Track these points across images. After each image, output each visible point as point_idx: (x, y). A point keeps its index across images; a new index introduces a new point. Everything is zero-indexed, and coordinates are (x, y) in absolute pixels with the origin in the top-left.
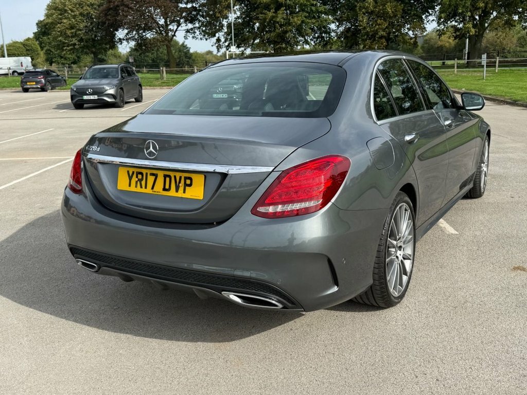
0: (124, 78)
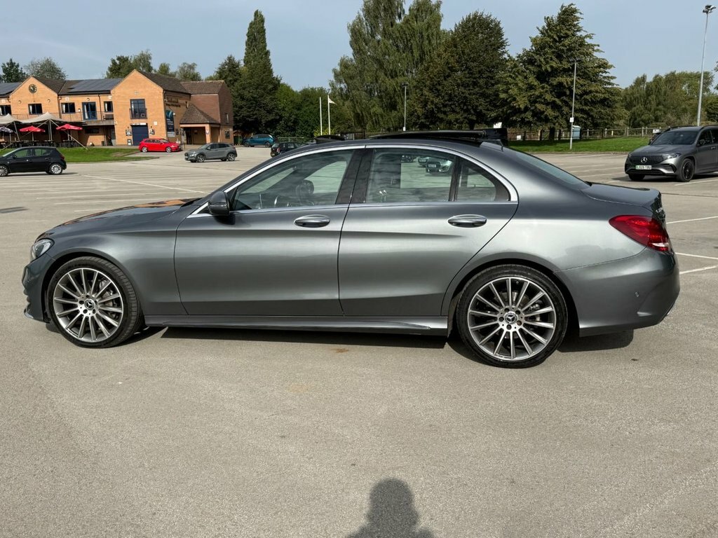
0: (701, 145)
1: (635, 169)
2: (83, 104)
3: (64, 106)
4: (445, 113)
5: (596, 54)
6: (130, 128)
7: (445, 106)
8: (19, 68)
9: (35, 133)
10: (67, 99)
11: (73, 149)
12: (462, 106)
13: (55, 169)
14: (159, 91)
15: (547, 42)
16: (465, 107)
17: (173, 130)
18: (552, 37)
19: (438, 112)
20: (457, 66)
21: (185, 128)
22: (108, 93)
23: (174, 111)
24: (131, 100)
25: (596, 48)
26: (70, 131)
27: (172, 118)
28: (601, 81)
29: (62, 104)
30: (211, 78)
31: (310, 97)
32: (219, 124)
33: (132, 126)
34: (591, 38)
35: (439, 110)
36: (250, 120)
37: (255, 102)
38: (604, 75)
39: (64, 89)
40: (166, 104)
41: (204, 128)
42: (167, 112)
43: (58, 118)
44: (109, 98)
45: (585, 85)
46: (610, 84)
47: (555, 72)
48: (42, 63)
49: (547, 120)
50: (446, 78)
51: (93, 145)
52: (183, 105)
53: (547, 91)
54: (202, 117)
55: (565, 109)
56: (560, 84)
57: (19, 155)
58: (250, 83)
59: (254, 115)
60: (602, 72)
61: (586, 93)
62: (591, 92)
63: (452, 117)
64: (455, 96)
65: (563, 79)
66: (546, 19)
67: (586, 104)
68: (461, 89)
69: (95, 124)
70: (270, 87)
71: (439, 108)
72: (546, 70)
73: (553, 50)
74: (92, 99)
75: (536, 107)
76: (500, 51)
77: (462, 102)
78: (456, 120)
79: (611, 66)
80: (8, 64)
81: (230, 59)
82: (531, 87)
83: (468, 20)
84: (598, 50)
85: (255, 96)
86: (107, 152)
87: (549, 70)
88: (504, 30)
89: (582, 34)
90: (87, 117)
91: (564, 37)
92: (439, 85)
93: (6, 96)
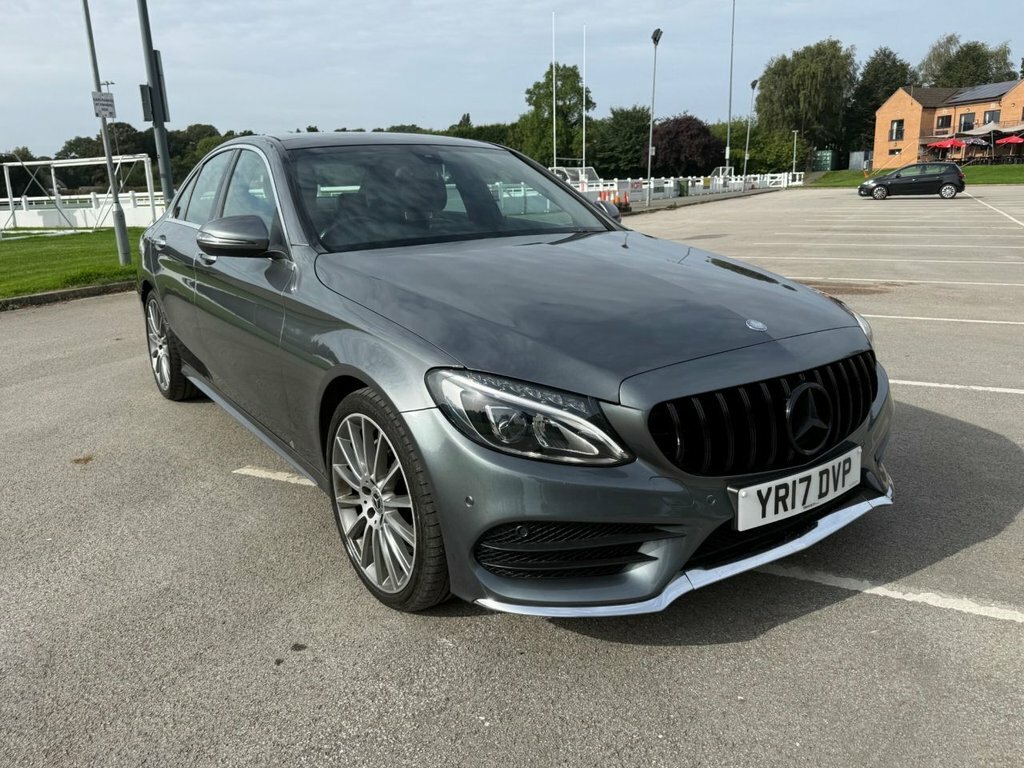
9: (1015, 145)
13: (947, 191)
57: (904, 174)
93: (998, 99)
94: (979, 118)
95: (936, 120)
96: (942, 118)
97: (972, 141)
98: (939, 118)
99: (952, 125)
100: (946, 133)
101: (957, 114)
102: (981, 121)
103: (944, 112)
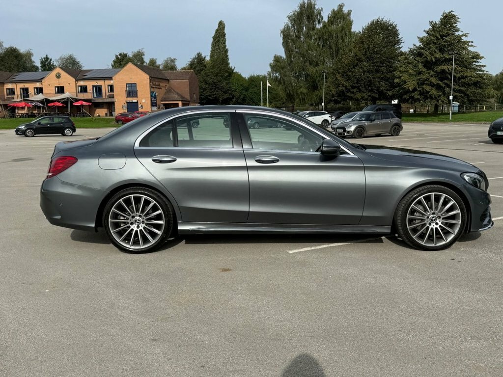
1: (496, 135)
2: (93, 86)
3: (80, 88)
4: (353, 93)
5: (470, 48)
6: (126, 104)
7: (353, 87)
8: (52, 62)
9: (59, 107)
10: (82, 83)
11: (85, 118)
12: (367, 87)
13: (68, 132)
14: (146, 77)
15: (432, 40)
16: (370, 88)
17: (156, 106)
18: (436, 36)
19: (348, 93)
20: (364, 58)
21: (164, 104)
22: (111, 78)
23: (157, 92)
24: (127, 84)
25: (470, 44)
26: (82, 106)
27: (155, 97)
28: (474, 69)
29: (79, 86)
30: (184, 69)
31: (255, 81)
32: (189, 101)
33: (127, 102)
34: (466, 36)
35: (348, 90)
36: (211, 98)
37: (215, 86)
38: (477, 64)
39: (80, 76)
40: (151, 87)
41: (178, 104)
42: (152, 93)
43: (75, 97)
44: (111, 83)
45: (462, 71)
46: (481, 71)
47: (438, 62)
48: (66, 57)
49: (431, 98)
50: (355, 66)
51: (99, 116)
52: (164, 87)
53: (432, 76)
54: (177, 96)
55: (447, 90)
56: (443, 71)
57: (42, 122)
58: (212, 72)
59: (214, 95)
60: (476, 62)
61: (463, 78)
62: (466, 77)
63: (359, 95)
64: (362, 80)
65: (445, 67)
66: (431, 22)
67: (463, 86)
68: (367, 74)
69: (101, 101)
70: (226, 74)
71: (349, 90)
72: (431, 60)
73: (437, 45)
74: (100, 83)
75: (423, 89)
76: (396, 46)
77: (367, 84)
78: (363, 98)
79: (481, 58)
80: (44, 58)
81: (199, 55)
82: (420, 73)
83: (372, 24)
84: (472, 46)
85: (215, 81)
86: (108, 121)
87: (434, 60)
88: (399, 31)
89: (460, 33)
90: (95, 96)
91: (446, 36)
92: (350, 72)
93: (40, 80)
94: (31, 90)
95: (5, 90)
96: (9, 89)
97: (34, 104)
98: (7, 89)
99: (16, 94)
100: (13, 98)
101: (18, 88)
102: (33, 93)
103: (10, 86)
